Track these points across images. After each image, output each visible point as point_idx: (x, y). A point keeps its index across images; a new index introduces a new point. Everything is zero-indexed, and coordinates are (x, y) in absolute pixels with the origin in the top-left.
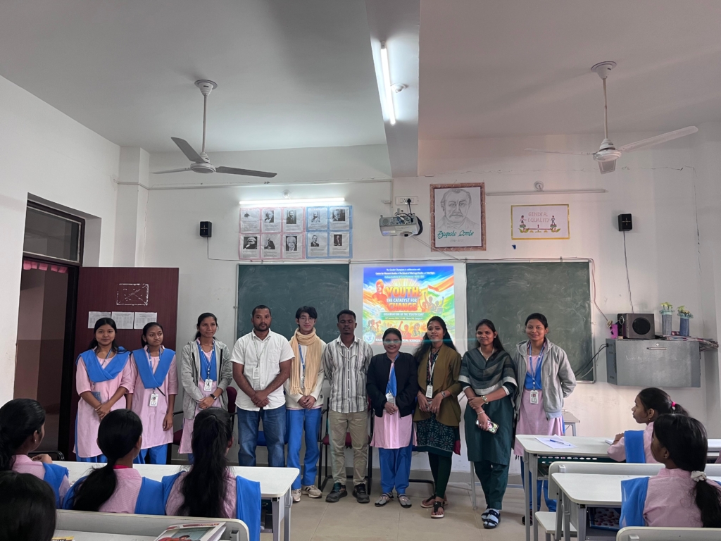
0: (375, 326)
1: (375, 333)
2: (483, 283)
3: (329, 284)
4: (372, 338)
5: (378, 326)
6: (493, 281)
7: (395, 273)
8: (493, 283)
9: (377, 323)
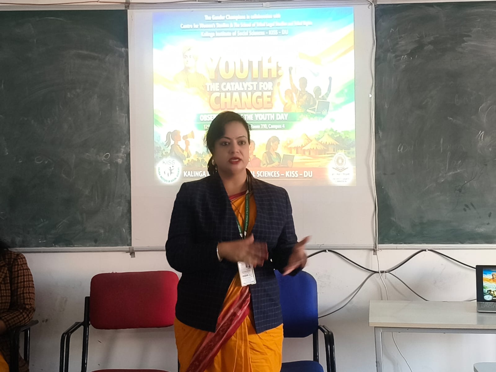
0: (182, 144)
1: (181, 159)
2: (411, 47)
3: (85, 52)
4: (175, 171)
5: (187, 144)
6: (430, 43)
7: (224, 25)
8: (431, 47)
9: (185, 137)
